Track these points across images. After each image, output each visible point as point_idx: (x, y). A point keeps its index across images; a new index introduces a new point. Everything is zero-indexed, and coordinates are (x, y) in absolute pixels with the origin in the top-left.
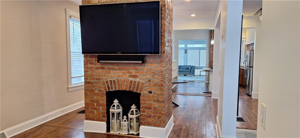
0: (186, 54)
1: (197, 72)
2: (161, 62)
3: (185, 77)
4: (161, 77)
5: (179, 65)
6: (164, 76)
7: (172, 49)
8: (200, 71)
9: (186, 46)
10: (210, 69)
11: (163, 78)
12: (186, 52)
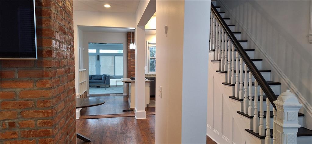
0: (98, 61)
1: (112, 82)
2: (43, 76)
3: (98, 89)
4: (43, 113)
5: (90, 74)
6: (50, 111)
7: (74, 50)
8: (116, 81)
9: (98, 51)
10: (130, 80)
11: (48, 116)
12: (98, 58)
